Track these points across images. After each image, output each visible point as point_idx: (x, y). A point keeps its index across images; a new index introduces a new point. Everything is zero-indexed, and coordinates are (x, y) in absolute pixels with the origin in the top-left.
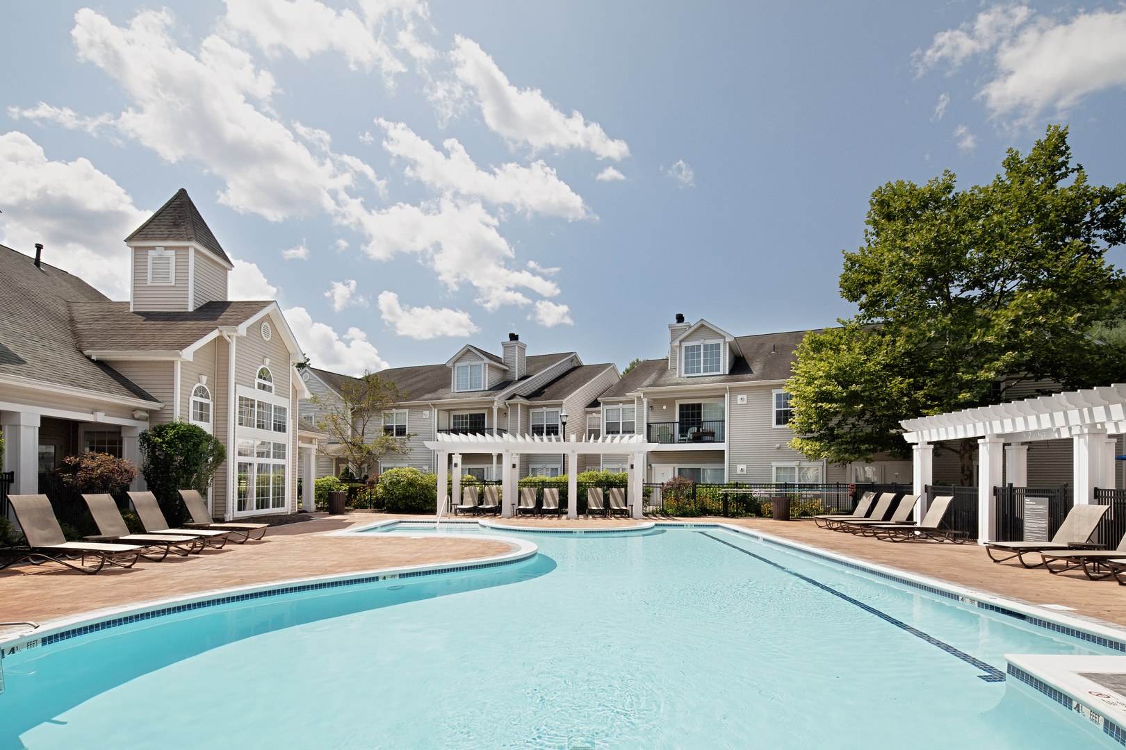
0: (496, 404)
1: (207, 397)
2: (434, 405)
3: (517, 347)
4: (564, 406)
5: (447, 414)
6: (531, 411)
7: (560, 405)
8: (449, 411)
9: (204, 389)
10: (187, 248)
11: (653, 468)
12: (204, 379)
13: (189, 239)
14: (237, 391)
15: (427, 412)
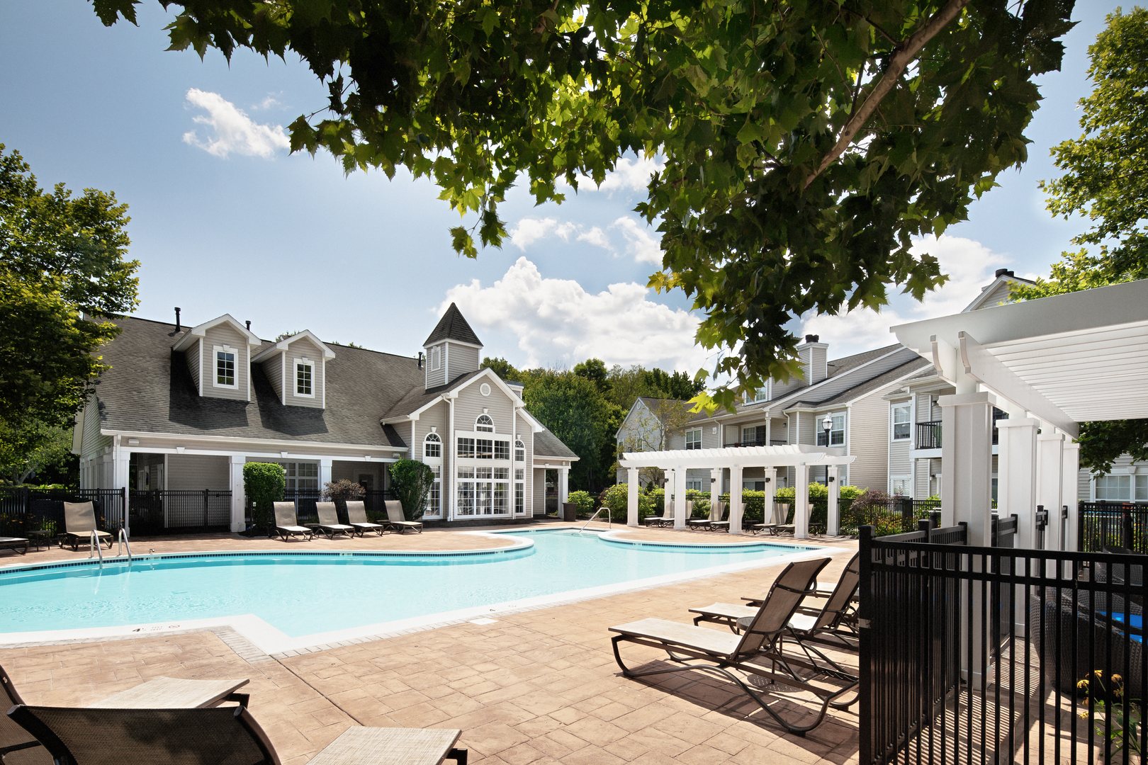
0: (767, 415)
1: (438, 440)
2: (720, 421)
3: (811, 349)
4: (849, 410)
5: (736, 429)
6: (818, 418)
7: (846, 409)
8: (739, 425)
9: (435, 436)
10: (444, 343)
11: (938, 480)
12: (434, 429)
13: (444, 338)
14: (455, 435)
15: (715, 429)
